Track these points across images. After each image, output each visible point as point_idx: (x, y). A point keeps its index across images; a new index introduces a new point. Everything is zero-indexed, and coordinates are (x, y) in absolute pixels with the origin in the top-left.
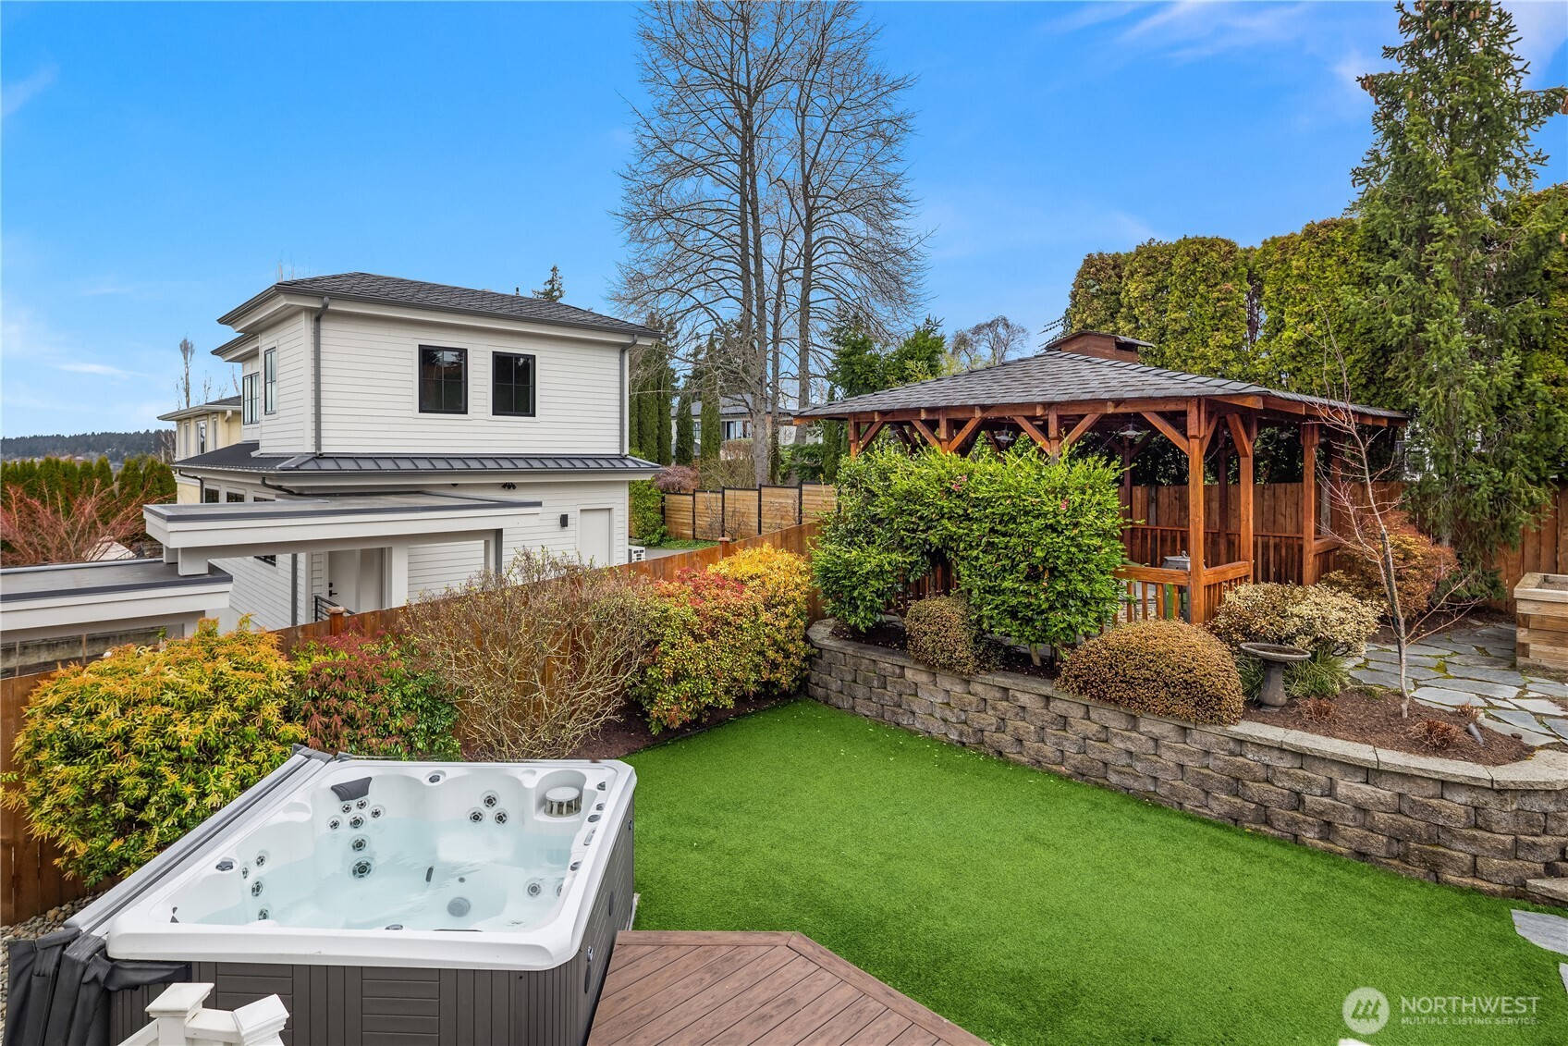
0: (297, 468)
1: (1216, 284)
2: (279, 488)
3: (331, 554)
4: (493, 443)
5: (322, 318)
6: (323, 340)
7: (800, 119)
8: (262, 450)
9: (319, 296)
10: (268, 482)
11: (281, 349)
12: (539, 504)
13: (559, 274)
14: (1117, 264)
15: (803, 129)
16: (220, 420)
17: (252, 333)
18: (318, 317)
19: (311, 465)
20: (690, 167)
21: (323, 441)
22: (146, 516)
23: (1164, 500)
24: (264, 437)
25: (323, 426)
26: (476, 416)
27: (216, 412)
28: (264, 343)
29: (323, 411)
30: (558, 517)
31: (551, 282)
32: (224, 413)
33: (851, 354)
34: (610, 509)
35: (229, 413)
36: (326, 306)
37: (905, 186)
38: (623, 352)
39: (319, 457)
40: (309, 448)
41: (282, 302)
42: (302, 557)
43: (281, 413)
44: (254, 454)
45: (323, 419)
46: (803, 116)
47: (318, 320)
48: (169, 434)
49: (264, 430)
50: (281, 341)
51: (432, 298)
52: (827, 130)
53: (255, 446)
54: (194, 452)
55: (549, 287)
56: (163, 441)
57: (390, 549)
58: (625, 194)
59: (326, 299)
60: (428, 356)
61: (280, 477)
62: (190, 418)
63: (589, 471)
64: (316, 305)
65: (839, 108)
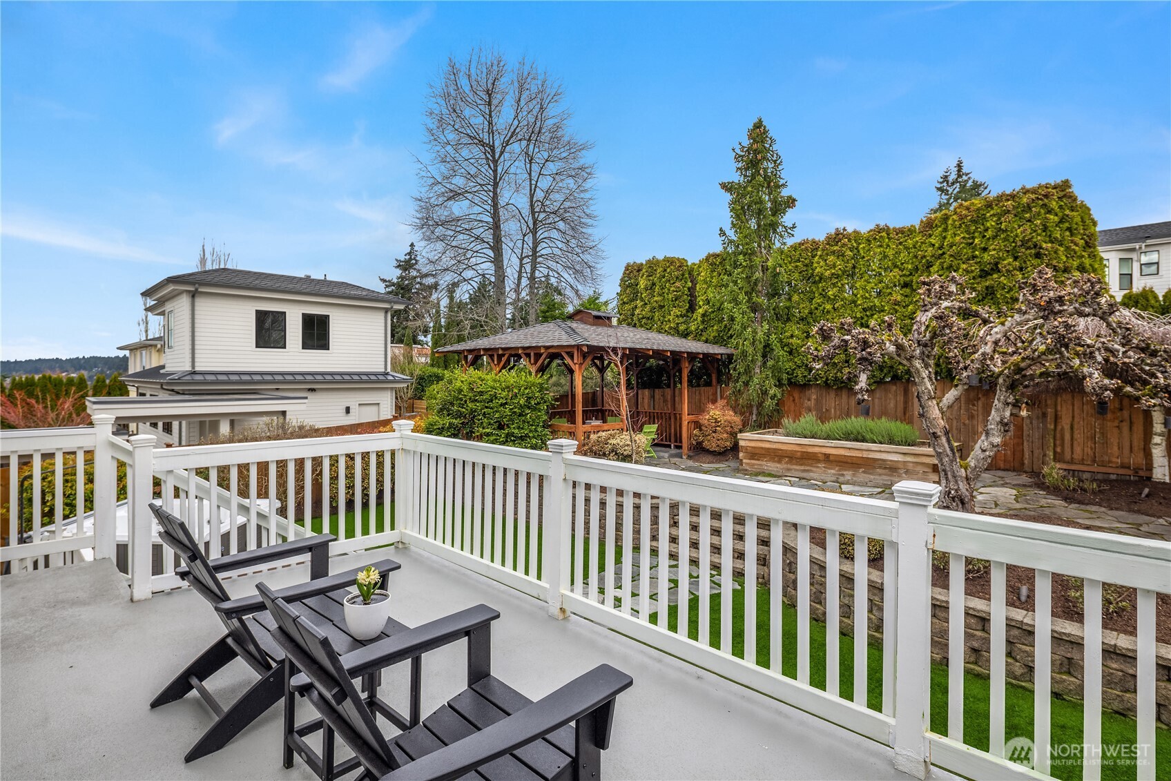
0: (179, 379)
1: (674, 283)
2: (173, 390)
3: (201, 422)
4: (302, 365)
5: (196, 295)
6: (196, 308)
7: (528, 166)
8: (167, 369)
9: (193, 284)
10: (164, 387)
11: (176, 311)
12: (306, 398)
13: (416, 248)
14: (639, 268)
15: (531, 170)
16: (153, 350)
17: (162, 302)
18: (193, 295)
19: (188, 378)
20: (455, 195)
21: (196, 364)
22: (87, 403)
23: (657, 397)
24: (168, 361)
25: (196, 356)
26: (291, 350)
27: (151, 346)
28: (168, 307)
29: (196, 347)
30: (344, 407)
31: (409, 254)
32: (156, 346)
33: (547, 311)
34: (378, 404)
35: (159, 346)
36: (197, 290)
37: (592, 208)
38: (386, 312)
39: (194, 373)
40: (188, 368)
41: (171, 287)
42: (184, 423)
43: (175, 348)
44: (162, 371)
45: (196, 351)
46: (531, 163)
47: (193, 296)
48: (125, 359)
49: (169, 357)
50: (176, 307)
51: (263, 284)
52: (540, 174)
53: (163, 367)
54: (139, 369)
55: (408, 257)
56: (122, 363)
57: (219, 421)
58: (417, 208)
59: (197, 286)
60: (261, 316)
61: (168, 384)
62: (136, 349)
63: (362, 382)
64: (192, 288)
65: (547, 161)
